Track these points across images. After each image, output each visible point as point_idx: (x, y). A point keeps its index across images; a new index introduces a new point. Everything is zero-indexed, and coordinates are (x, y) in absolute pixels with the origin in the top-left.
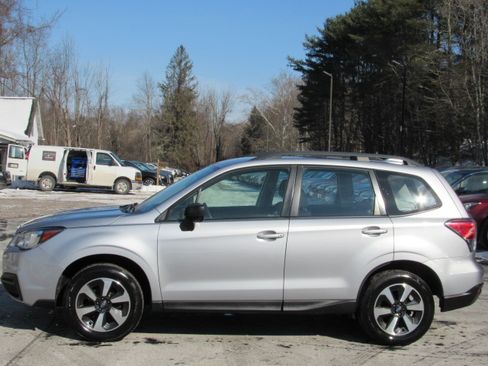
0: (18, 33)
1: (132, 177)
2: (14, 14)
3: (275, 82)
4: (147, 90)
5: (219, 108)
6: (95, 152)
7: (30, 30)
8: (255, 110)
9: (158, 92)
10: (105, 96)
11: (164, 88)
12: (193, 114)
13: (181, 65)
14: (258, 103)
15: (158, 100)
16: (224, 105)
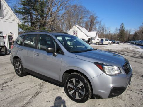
0: (96, 23)
1: (111, 43)
2: (96, 20)
3: (139, 27)
4: (117, 30)
5: (129, 32)
6: (105, 39)
7: (98, 22)
8: (135, 32)
9: (118, 30)
10: (110, 31)
11: (119, 29)
12: (124, 33)
13: (122, 26)
14: (136, 31)
15: (118, 31)
16: (130, 31)
